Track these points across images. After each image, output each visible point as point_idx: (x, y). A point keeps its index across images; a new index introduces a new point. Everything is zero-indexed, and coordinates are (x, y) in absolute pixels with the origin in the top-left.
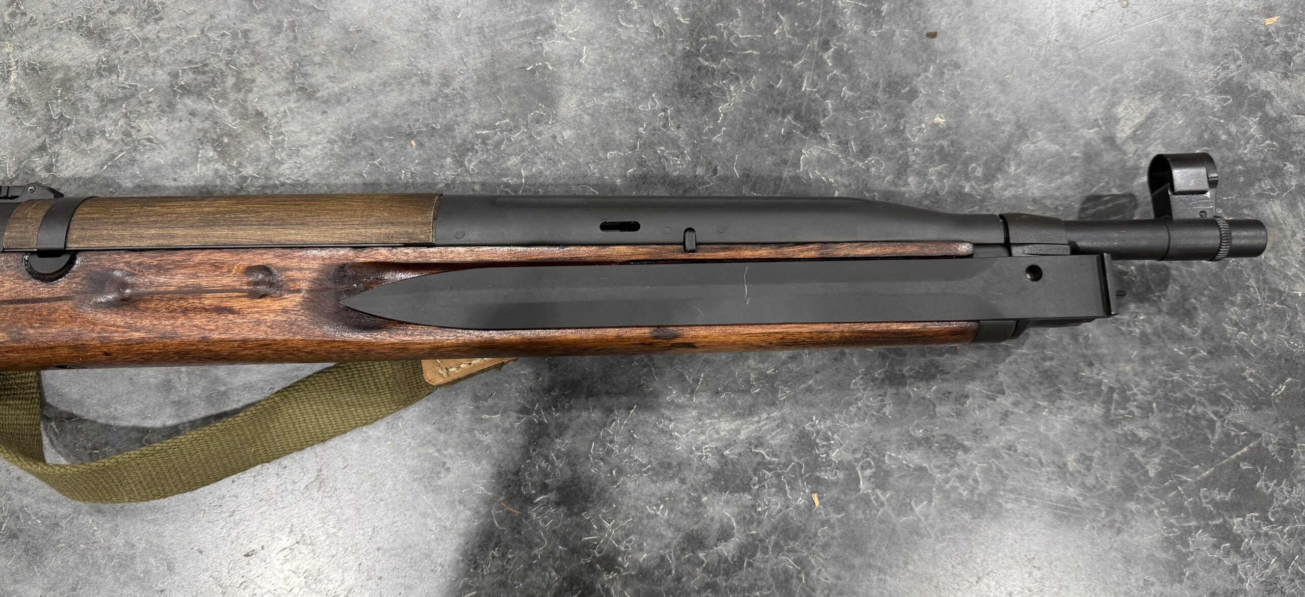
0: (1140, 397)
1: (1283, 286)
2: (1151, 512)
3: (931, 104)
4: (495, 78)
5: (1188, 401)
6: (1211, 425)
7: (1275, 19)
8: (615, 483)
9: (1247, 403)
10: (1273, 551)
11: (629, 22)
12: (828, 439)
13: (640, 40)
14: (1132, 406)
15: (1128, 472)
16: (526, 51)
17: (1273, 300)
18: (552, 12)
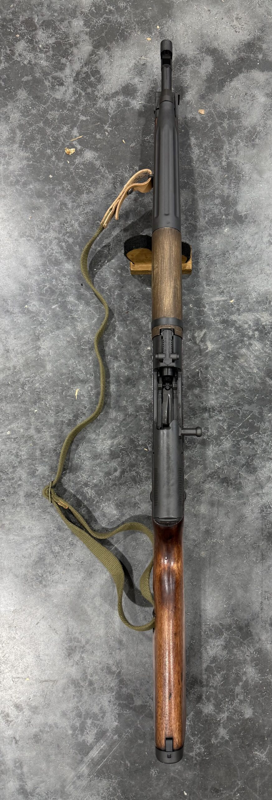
0: (218, 409)
1: (250, 371)
2: (227, 438)
3: (145, 345)
4: (28, 364)
5: (231, 407)
6: (239, 412)
7: (233, 300)
8: (83, 464)
9: (247, 404)
10: (263, 441)
11: (61, 341)
12: (138, 439)
13: (65, 345)
14: (216, 412)
15: (219, 429)
16: (35, 355)
17: (248, 375)
18: (39, 343)
